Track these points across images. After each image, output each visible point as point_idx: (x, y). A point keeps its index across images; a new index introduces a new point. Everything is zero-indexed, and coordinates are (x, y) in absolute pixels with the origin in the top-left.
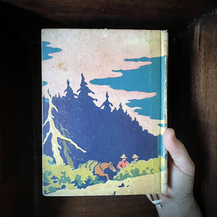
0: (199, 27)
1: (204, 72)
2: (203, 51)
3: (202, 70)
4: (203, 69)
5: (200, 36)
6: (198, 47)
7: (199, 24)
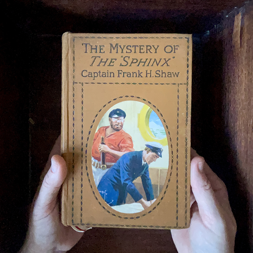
0: (241, 17)
1: (247, 74)
2: (246, 47)
3: (244, 72)
4: (245, 70)
5: (242, 29)
6: (239, 42)
7: (240, 13)
